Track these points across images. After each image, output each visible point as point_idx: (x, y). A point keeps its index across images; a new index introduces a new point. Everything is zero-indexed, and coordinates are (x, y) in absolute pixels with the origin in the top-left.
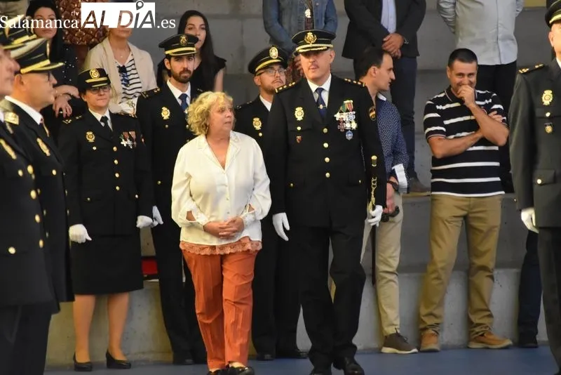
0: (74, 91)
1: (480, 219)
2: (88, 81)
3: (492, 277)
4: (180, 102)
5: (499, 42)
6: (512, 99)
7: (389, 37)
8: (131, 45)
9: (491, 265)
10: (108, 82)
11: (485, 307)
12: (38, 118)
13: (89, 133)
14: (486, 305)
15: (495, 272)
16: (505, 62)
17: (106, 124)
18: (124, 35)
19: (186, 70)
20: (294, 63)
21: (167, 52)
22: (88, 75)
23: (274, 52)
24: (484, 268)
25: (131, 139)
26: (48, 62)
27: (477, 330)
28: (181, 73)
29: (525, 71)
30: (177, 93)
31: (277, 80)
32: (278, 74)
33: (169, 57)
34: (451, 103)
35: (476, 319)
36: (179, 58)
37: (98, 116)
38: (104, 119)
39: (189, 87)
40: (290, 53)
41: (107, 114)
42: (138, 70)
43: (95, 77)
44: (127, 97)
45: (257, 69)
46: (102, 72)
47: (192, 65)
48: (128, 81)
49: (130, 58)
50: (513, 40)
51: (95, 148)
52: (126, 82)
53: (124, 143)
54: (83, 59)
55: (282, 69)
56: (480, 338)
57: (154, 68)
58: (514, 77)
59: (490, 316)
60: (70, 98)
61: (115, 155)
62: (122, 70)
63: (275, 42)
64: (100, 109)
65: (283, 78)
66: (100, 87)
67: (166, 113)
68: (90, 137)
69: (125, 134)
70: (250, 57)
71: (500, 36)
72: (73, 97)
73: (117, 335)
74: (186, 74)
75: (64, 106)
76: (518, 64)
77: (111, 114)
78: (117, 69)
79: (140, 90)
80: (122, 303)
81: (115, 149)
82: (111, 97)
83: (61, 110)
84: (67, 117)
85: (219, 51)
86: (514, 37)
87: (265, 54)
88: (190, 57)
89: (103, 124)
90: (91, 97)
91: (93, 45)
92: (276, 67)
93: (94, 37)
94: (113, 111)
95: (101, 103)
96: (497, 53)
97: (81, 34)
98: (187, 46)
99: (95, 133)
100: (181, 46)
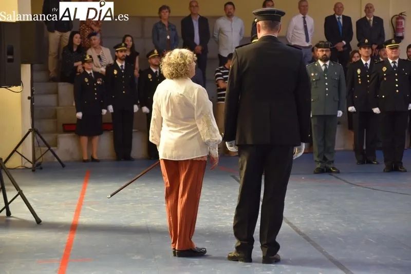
2: (85, 59)
4: (120, 68)
7: (197, 47)
8: (102, 47)
10: (93, 60)
17: (92, 75)
21: (117, 49)
22: (86, 57)
25: (100, 81)
28: (122, 57)
30: (120, 65)
31: (157, 61)
32: (157, 59)
33: (117, 51)
36: (121, 51)
37: (89, 72)
39: (124, 62)
41: (92, 72)
43: (88, 58)
45: (150, 56)
49: (102, 52)
51: (88, 84)
53: (98, 82)
61: (95, 87)
62: (99, 57)
63: (157, 48)
64: (89, 69)
66: (90, 62)
67: (115, 72)
68: (86, 80)
69: (98, 79)
70: (147, 52)
73: (95, 150)
77: (93, 72)
78: (97, 56)
80: (96, 139)
81: (95, 84)
87: (152, 52)
88: (125, 51)
89: (90, 75)
90: (86, 65)
92: (157, 57)
98: (124, 47)
99: (88, 79)
100: (122, 47)
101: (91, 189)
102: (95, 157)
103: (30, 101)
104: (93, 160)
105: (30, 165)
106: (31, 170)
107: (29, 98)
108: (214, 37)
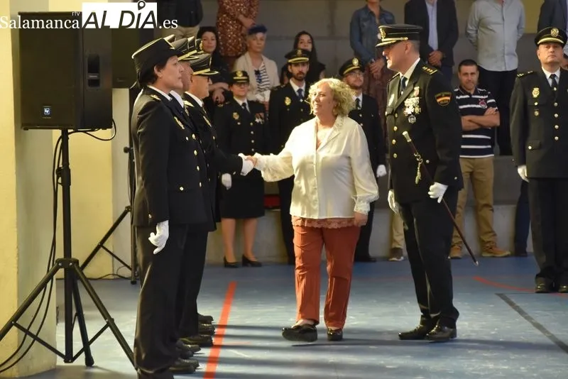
0: (225, 86)
1: (481, 173)
2: (235, 78)
3: (492, 210)
4: (297, 94)
5: (506, 56)
6: (513, 93)
7: (433, 53)
8: (263, 57)
9: (491, 202)
10: (248, 80)
11: (490, 230)
12: (201, 103)
13: (235, 114)
14: (491, 228)
15: (495, 207)
16: (509, 69)
17: (245, 108)
18: (259, 50)
19: (301, 73)
20: (369, 68)
21: (290, 61)
22: (235, 74)
23: (356, 62)
24: (487, 205)
25: (261, 118)
26: (209, 70)
27: (488, 245)
28: (298, 74)
29: (521, 75)
30: (296, 88)
31: (358, 80)
32: (358, 76)
33: (290, 64)
34: (463, 95)
35: (486, 238)
36: (296, 64)
37: (240, 102)
38: (244, 104)
39: (304, 84)
40: (366, 62)
41: (246, 101)
42: (268, 73)
43: (240, 76)
44: (260, 90)
45: (345, 72)
46: (245, 74)
47: (305, 69)
48: (260, 80)
49: (263, 65)
50: (514, 55)
51: (239, 123)
52: (260, 81)
53: (257, 120)
54: (232, 65)
55: (361, 73)
56: (489, 250)
57: (278, 71)
58: (515, 79)
59: (495, 235)
60: (223, 91)
61: (252, 128)
62: (257, 73)
64: (240, 97)
65: (362, 78)
66: (242, 83)
67: (288, 101)
68: (236, 116)
69: (258, 114)
70: (341, 64)
71: (506, 52)
72: (224, 90)
74: (302, 75)
75: (219, 96)
76: (518, 71)
77: (248, 101)
78: (254, 73)
79: (268, 86)
81: (252, 124)
82: (249, 90)
83: (217, 98)
84: (221, 103)
85: (321, 58)
86: (516, 54)
87: (350, 63)
88: (303, 64)
89: (243, 107)
90: (236, 89)
91: (238, 57)
92: (357, 72)
93: (239, 51)
94: (250, 99)
95: (242, 94)
96: (503, 63)
97: (231, 49)
98: (302, 56)
99: (238, 114)
100: (298, 57)
101: (238, 317)
102: (252, 258)
103: (127, 155)
104: (246, 262)
105: (127, 273)
106: (129, 281)
107: (126, 150)
108: (467, 34)
